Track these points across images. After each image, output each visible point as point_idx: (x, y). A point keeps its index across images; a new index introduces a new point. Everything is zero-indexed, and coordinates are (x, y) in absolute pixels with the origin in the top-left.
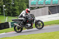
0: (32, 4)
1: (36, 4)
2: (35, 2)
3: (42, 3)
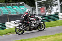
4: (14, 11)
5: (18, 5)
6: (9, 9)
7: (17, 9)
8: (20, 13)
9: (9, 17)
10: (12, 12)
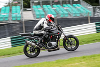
4: (66, 12)
5: (71, 2)
6: (58, 9)
7: (70, 10)
8: (74, 15)
9: (57, 21)
10: (62, 13)
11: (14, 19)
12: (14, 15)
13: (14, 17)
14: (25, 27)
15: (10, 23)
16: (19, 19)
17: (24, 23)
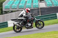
0: (6, 8)
1: (10, 8)
2: (9, 6)
3: (15, 7)
11: (34, 7)
12: (34, 5)
13: (34, 6)
14: (41, 11)
15: (32, 9)
16: (37, 7)
17: (40, 9)
